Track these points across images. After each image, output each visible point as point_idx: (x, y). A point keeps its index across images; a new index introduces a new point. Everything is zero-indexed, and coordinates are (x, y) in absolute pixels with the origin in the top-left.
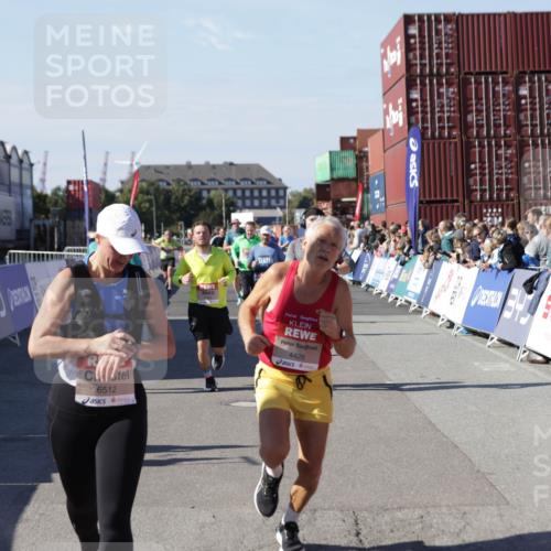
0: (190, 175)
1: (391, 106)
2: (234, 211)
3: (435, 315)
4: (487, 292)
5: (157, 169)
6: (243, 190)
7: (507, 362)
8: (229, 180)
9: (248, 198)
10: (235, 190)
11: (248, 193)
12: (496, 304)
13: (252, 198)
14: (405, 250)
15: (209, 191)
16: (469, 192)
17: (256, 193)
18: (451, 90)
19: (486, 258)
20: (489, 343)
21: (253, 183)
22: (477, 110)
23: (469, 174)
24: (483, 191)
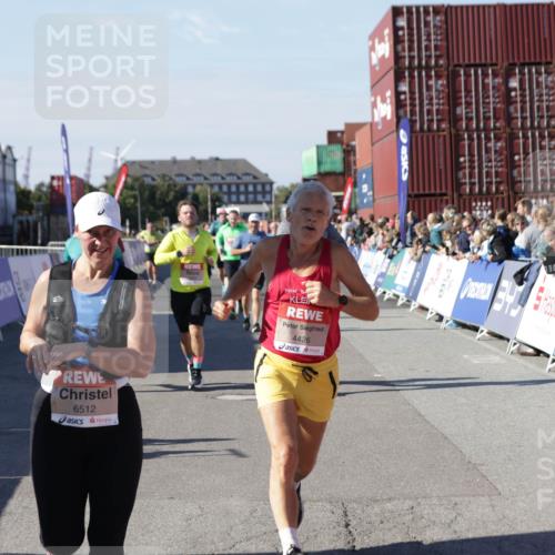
0: (175, 170)
1: (379, 99)
2: (219, 206)
3: (423, 309)
4: (476, 284)
5: (142, 165)
6: (229, 186)
7: (497, 354)
8: (215, 175)
9: (234, 193)
10: (220, 186)
11: (234, 189)
12: (486, 296)
13: (238, 193)
14: (394, 244)
15: (194, 186)
16: (458, 185)
17: (242, 188)
18: (440, 82)
19: (475, 250)
20: (479, 335)
21: (239, 178)
22: (466, 102)
23: (458, 167)
24: (472, 184)
